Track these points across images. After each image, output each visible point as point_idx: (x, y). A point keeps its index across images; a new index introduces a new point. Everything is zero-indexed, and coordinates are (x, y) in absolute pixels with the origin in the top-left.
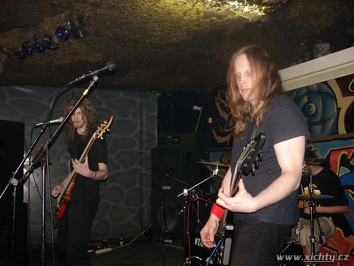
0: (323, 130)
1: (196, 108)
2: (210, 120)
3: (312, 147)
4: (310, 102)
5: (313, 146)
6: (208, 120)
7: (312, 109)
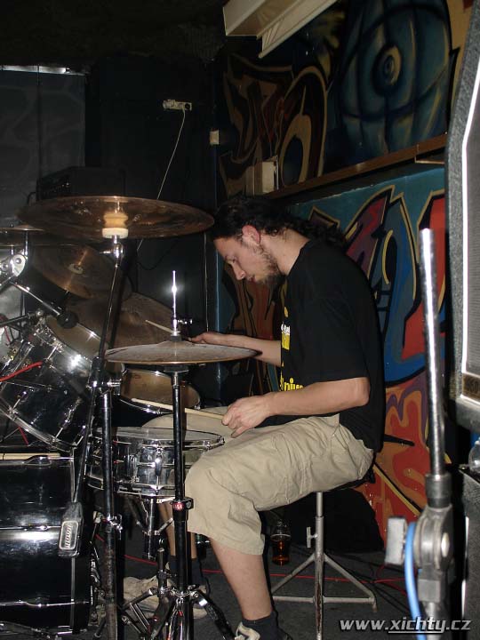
0: (416, 129)
1: (171, 104)
2: (215, 138)
3: (391, 190)
4: (389, 44)
5: (393, 187)
6: (208, 138)
7: (393, 67)
